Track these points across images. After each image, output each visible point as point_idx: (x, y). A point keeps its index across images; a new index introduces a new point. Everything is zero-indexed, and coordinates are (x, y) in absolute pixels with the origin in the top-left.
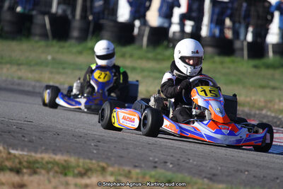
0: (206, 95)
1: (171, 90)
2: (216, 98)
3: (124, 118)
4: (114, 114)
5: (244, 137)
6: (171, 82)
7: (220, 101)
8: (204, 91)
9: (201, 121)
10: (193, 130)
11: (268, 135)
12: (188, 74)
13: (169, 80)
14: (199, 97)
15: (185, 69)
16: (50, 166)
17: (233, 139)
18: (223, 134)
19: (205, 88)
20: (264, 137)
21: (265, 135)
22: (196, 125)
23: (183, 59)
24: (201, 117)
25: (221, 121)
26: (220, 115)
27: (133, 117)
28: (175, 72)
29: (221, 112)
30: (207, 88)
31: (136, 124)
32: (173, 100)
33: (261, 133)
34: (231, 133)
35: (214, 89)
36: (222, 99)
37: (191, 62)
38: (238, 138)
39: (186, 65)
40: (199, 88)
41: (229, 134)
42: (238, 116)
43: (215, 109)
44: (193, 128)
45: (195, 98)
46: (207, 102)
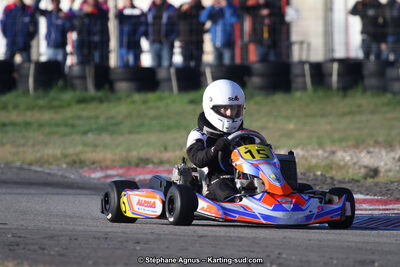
0: (254, 157)
1: (201, 155)
2: (267, 159)
3: (139, 203)
4: (124, 199)
5: (315, 211)
6: (200, 144)
7: (274, 164)
8: (250, 151)
9: (252, 196)
10: (242, 210)
11: (348, 204)
12: (225, 130)
13: (198, 140)
14: (243, 162)
15: (220, 123)
17: (299, 216)
18: (285, 210)
19: (250, 147)
20: (343, 208)
21: (344, 204)
22: (245, 201)
23: (216, 109)
24: (250, 190)
25: (280, 193)
26: (278, 184)
27: (152, 200)
28: (206, 129)
29: (278, 180)
30: (253, 148)
31: (158, 210)
33: (337, 202)
34: (296, 208)
35: (262, 147)
36: (276, 160)
38: (307, 213)
39: (221, 118)
40: (242, 149)
41: (293, 210)
42: (299, 181)
43: (268, 175)
44: (242, 206)
45: (238, 163)
46: (257, 167)
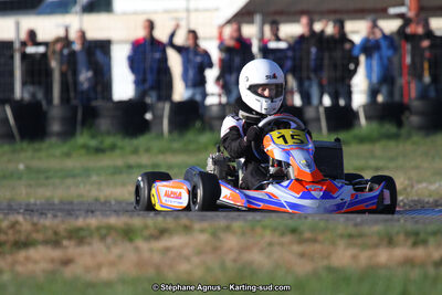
0: (286, 142)
2: (301, 145)
3: (166, 194)
5: (348, 199)
7: (308, 150)
8: (283, 137)
9: (279, 183)
10: (267, 198)
11: (387, 193)
12: (264, 111)
14: (275, 148)
15: (258, 104)
16: (104, 232)
18: (313, 198)
19: (283, 132)
20: (381, 196)
21: (382, 191)
22: (271, 189)
23: (253, 90)
24: (280, 177)
25: (309, 179)
26: (308, 170)
27: (179, 191)
28: (241, 113)
29: (309, 166)
30: (287, 133)
32: (243, 160)
34: (326, 196)
35: (297, 132)
36: (310, 146)
37: (266, 93)
38: (338, 201)
39: (259, 98)
40: (275, 134)
41: (323, 197)
43: (299, 162)
44: (267, 194)
45: (269, 148)
46: (288, 153)
